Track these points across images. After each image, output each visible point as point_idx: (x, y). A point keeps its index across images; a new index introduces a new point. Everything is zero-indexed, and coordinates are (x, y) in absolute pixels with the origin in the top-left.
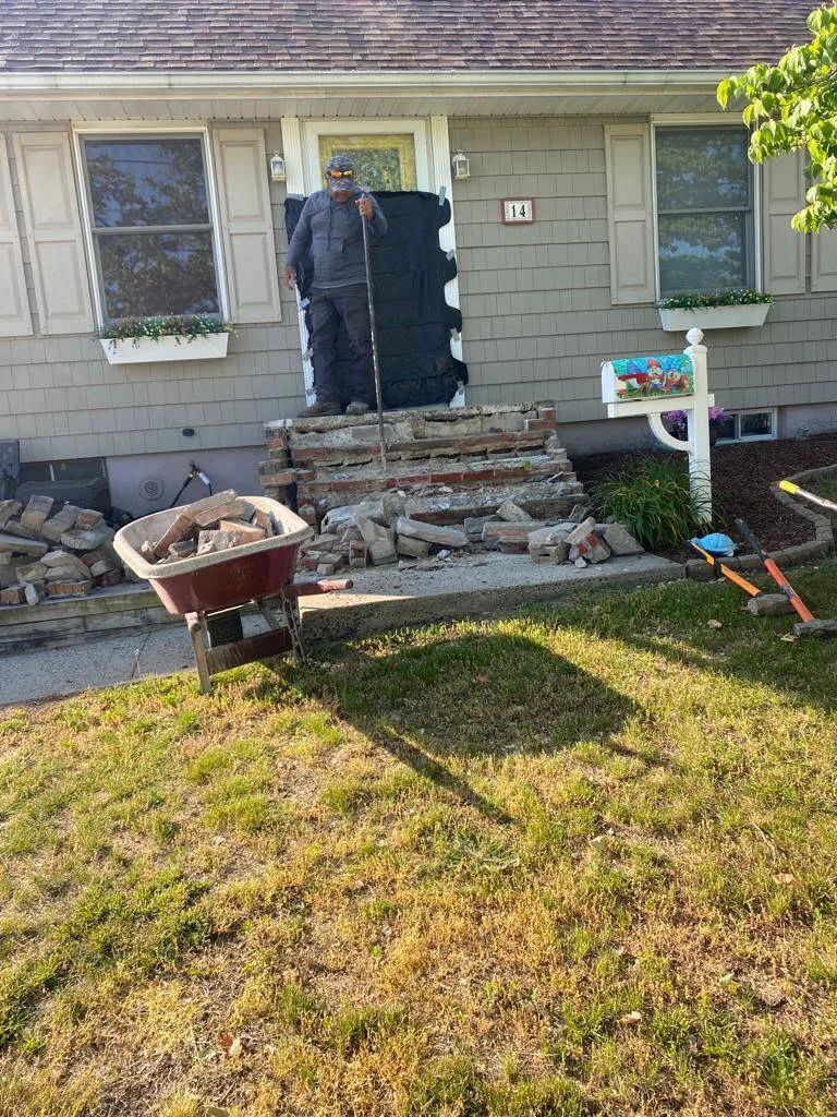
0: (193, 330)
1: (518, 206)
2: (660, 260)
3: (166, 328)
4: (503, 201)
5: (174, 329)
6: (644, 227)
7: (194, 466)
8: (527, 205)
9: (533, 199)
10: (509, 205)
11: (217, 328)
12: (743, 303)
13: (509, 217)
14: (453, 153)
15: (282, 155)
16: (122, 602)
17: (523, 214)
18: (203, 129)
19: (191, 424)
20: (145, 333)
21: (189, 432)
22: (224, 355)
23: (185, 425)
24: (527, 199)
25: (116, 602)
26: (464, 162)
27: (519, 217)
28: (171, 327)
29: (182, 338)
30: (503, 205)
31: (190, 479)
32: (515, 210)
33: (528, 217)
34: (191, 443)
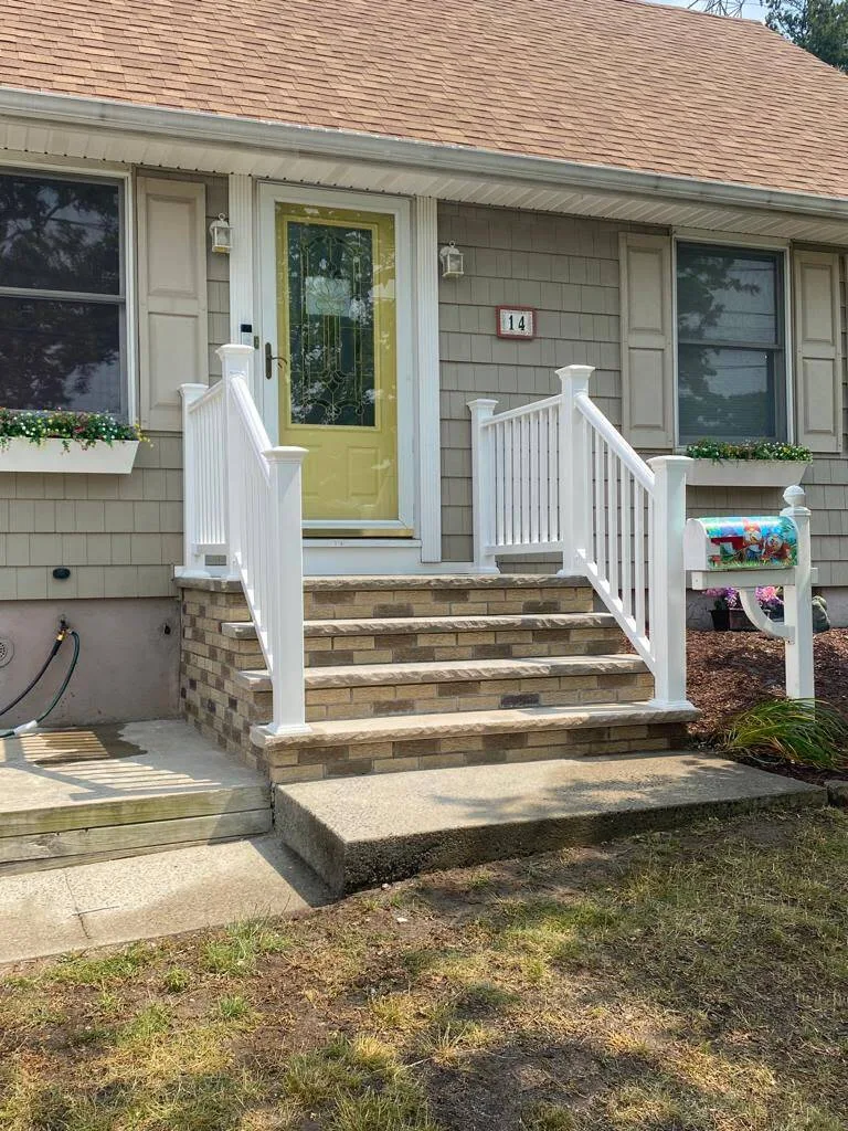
0: (90, 433)
1: (517, 316)
2: (680, 400)
3: (52, 427)
4: (498, 309)
5: (65, 430)
6: (663, 356)
7: (63, 622)
8: (528, 316)
9: (534, 310)
10: (506, 315)
11: (123, 434)
12: (779, 458)
13: (506, 329)
14: (441, 245)
15: (227, 220)
16: (23, 821)
17: (522, 327)
18: (126, 175)
19: (65, 562)
20: (23, 433)
21: (62, 574)
22: (127, 470)
23: (58, 562)
24: (528, 309)
25: (14, 822)
26: (457, 257)
27: (517, 331)
28: (60, 427)
29: (72, 443)
30: (498, 313)
31: (59, 643)
32: (512, 322)
33: (528, 331)
34: (64, 590)
